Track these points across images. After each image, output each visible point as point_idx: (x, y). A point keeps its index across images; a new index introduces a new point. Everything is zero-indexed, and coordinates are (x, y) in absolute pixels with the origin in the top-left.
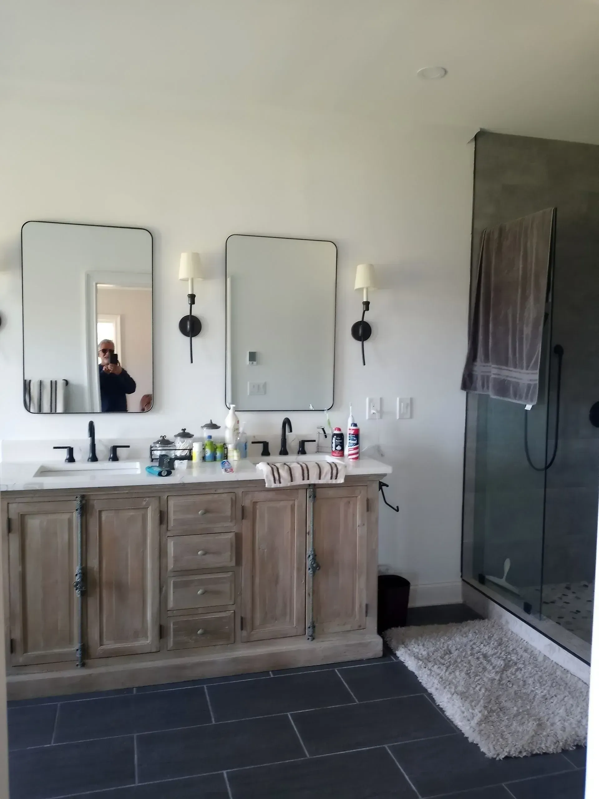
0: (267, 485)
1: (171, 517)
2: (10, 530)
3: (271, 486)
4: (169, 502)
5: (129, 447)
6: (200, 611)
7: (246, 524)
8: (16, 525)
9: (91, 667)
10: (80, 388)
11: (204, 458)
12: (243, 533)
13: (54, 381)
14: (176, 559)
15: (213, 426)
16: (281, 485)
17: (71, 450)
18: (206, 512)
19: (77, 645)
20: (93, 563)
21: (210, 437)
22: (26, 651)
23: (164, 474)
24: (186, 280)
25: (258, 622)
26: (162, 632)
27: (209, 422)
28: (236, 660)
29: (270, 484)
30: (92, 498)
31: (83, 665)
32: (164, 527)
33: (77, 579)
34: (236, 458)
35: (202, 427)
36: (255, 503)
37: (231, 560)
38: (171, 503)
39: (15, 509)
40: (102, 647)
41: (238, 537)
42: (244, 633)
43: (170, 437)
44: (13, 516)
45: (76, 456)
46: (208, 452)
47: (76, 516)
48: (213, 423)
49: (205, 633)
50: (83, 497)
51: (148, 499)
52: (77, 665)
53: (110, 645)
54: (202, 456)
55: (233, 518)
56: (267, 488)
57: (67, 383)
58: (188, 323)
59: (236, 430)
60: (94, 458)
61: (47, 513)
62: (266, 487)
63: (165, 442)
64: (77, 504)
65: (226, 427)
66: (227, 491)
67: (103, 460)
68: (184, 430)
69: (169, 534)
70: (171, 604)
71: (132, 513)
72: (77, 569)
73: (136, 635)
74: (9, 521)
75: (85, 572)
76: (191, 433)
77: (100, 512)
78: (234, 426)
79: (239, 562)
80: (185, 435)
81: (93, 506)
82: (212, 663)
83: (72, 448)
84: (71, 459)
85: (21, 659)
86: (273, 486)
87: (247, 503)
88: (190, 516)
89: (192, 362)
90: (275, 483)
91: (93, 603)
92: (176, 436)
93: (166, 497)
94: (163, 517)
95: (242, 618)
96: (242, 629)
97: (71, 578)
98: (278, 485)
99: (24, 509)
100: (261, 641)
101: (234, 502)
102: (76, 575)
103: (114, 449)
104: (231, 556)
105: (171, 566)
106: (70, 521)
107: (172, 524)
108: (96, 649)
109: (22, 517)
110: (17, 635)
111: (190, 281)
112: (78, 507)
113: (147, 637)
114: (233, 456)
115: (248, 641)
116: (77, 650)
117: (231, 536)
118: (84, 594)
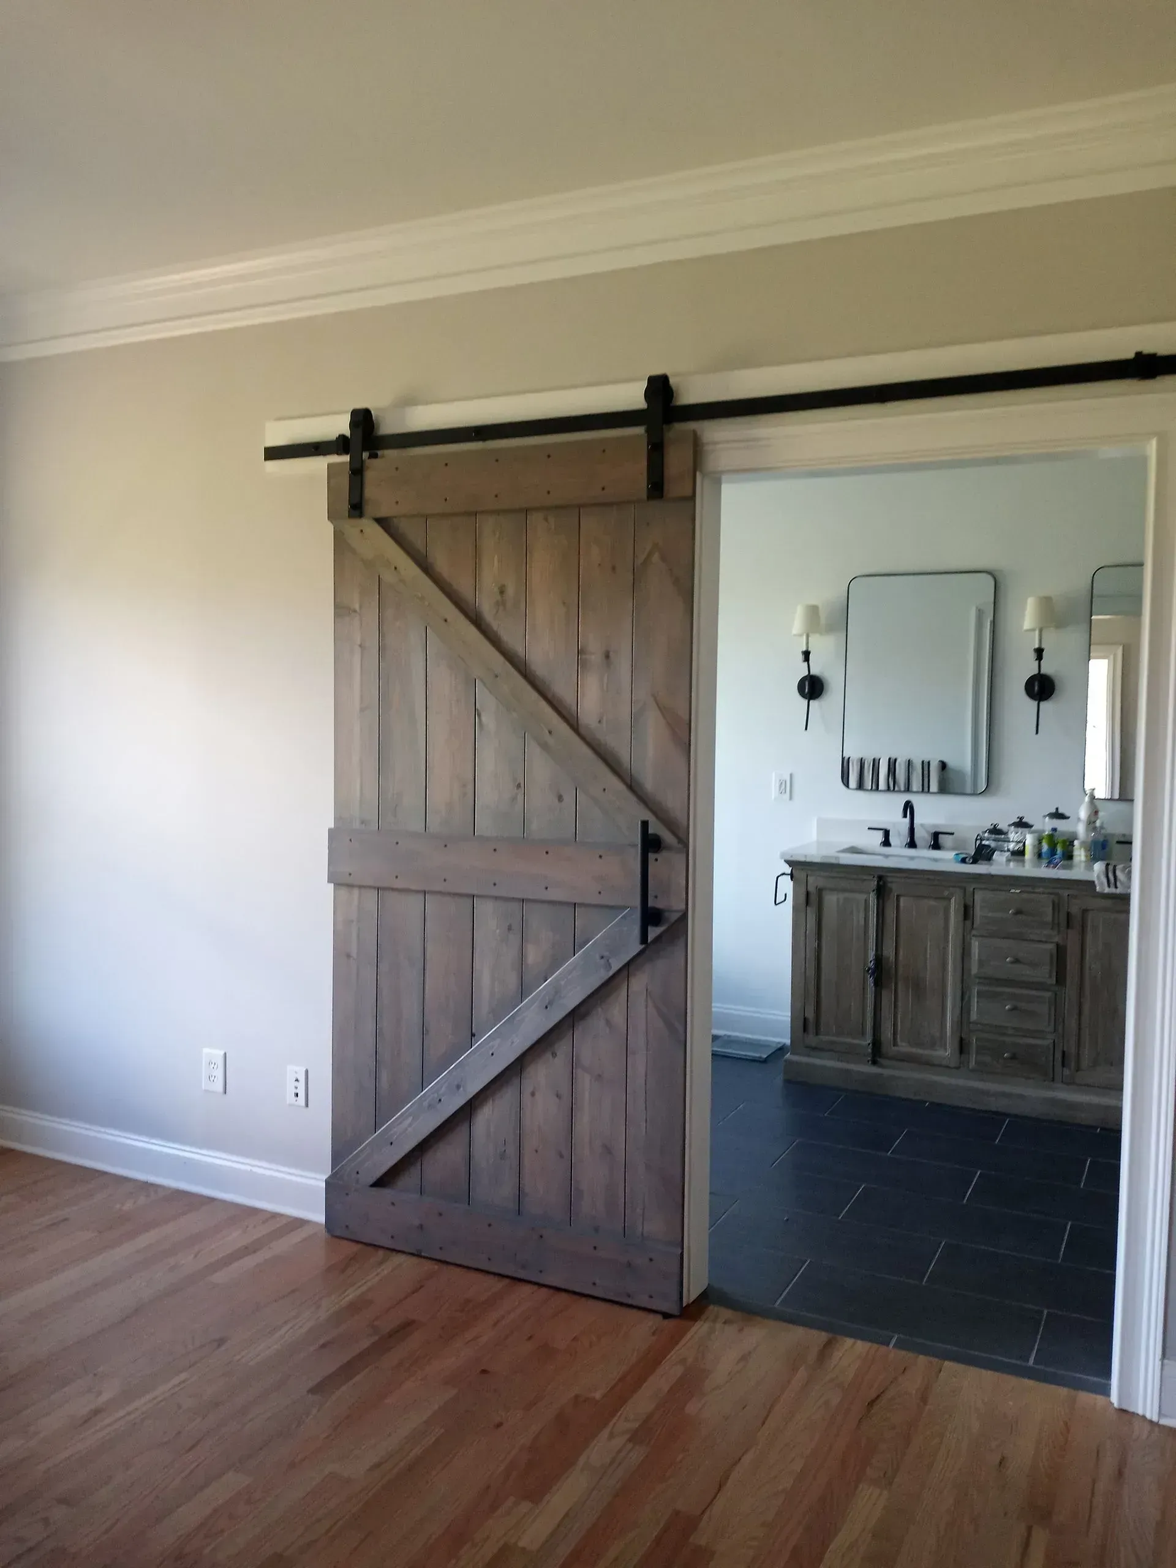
0: (1098, 889)
1: (978, 912)
2: (807, 903)
3: (1104, 890)
4: (976, 897)
5: (953, 834)
6: (1010, 1032)
7: (1073, 936)
8: (814, 898)
9: (882, 1066)
10: (960, 774)
11: (1039, 855)
12: (1068, 947)
13: (926, 760)
14: (981, 963)
15: (1058, 815)
16: (1118, 891)
17: (887, 833)
18: (1018, 912)
19: (869, 1039)
20: (889, 952)
21: (1054, 830)
22: (817, 1034)
23: (969, 860)
24: (1033, 630)
25: (1085, 1062)
26: (963, 1047)
27: (1054, 811)
28: (1054, 1102)
29: (1102, 887)
30: (889, 879)
31: (874, 1062)
32: (968, 923)
33: (871, 965)
34: (1083, 858)
35: (1045, 816)
36: (1085, 912)
37: (1050, 977)
38: (978, 897)
39: (814, 882)
40: (896, 1048)
41: (1061, 952)
42: (1067, 1072)
43: (1003, 826)
44: (811, 889)
45: (892, 839)
46: (1045, 847)
47: (872, 899)
48: (1060, 811)
49: (1013, 1057)
50: (880, 878)
51: (951, 889)
52: (868, 1061)
53: (904, 1047)
54: (1036, 851)
55: (1055, 925)
56: (1098, 893)
57: (943, 766)
58: (1036, 684)
59: (1091, 823)
60: (912, 844)
61: (844, 890)
62: (1097, 890)
63: (995, 831)
64: (874, 884)
65: (1079, 819)
66: (1047, 891)
67: (924, 848)
68: (1021, 819)
69: (974, 932)
70: (974, 1016)
71: (932, 903)
72: (871, 955)
73: (933, 1045)
74: (808, 894)
75: (879, 959)
76: (1031, 822)
77: (898, 897)
78: (1089, 816)
79: (1061, 979)
80: (1021, 824)
81: (891, 890)
82: (1021, 1097)
83: (889, 831)
84: (886, 843)
85: (812, 1039)
86: (1107, 890)
87: (1075, 910)
88: (999, 915)
89: (1037, 732)
90: (1109, 886)
91: (887, 997)
92: (1010, 825)
93: (972, 889)
94: (967, 912)
95: (1064, 1053)
96: (1063, 1065)
97: (865, 964)
98: (1112, 890)
99: (821, 883)
100: (1088, 1087)
101: (1056, 907)
102: (871, 962)
103: (936, 835)
104: (1051, 972)
105: (974, 970)
106: (866, 902)
107: (978, 921)
108: (888, 1048)
109: (820, 891)
110: (810, 1015)
111: (1037, 632)
112: (875, 887)
113: (946, 1049)
114: (1080, 855)
115: (1070, 1082)
116: (869, 1044)
117: (1051, 947)
118: (878, 984)
